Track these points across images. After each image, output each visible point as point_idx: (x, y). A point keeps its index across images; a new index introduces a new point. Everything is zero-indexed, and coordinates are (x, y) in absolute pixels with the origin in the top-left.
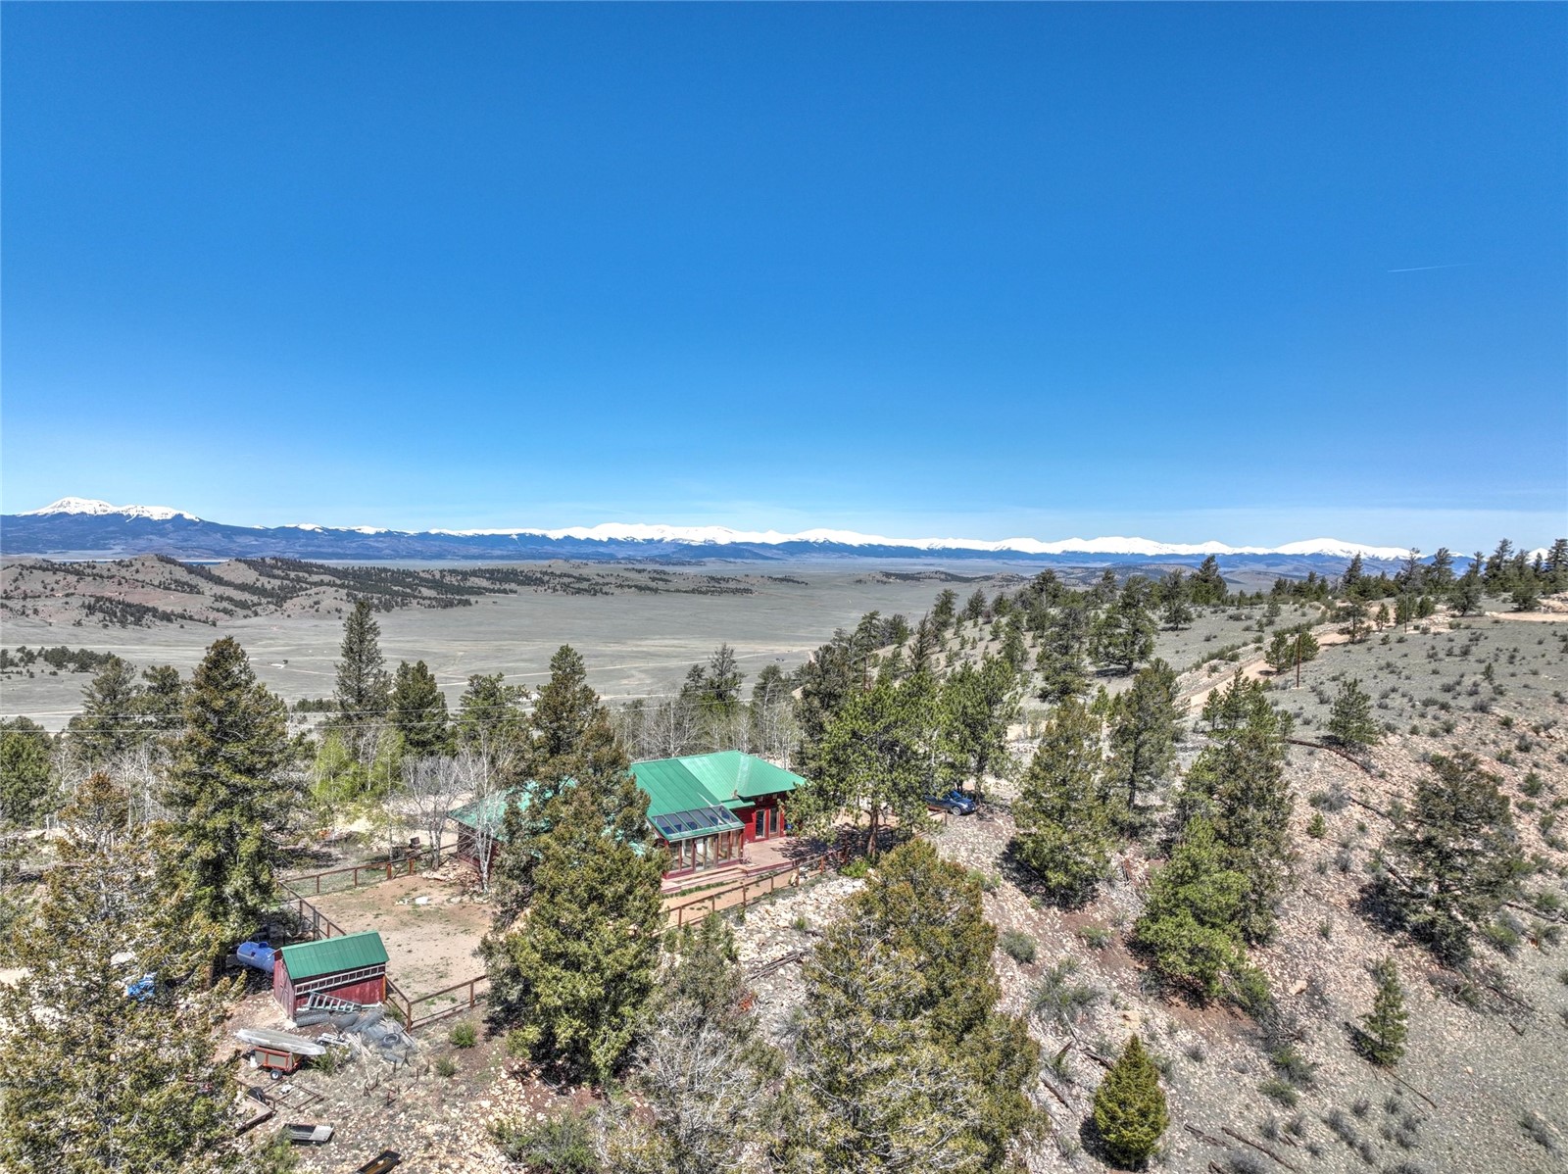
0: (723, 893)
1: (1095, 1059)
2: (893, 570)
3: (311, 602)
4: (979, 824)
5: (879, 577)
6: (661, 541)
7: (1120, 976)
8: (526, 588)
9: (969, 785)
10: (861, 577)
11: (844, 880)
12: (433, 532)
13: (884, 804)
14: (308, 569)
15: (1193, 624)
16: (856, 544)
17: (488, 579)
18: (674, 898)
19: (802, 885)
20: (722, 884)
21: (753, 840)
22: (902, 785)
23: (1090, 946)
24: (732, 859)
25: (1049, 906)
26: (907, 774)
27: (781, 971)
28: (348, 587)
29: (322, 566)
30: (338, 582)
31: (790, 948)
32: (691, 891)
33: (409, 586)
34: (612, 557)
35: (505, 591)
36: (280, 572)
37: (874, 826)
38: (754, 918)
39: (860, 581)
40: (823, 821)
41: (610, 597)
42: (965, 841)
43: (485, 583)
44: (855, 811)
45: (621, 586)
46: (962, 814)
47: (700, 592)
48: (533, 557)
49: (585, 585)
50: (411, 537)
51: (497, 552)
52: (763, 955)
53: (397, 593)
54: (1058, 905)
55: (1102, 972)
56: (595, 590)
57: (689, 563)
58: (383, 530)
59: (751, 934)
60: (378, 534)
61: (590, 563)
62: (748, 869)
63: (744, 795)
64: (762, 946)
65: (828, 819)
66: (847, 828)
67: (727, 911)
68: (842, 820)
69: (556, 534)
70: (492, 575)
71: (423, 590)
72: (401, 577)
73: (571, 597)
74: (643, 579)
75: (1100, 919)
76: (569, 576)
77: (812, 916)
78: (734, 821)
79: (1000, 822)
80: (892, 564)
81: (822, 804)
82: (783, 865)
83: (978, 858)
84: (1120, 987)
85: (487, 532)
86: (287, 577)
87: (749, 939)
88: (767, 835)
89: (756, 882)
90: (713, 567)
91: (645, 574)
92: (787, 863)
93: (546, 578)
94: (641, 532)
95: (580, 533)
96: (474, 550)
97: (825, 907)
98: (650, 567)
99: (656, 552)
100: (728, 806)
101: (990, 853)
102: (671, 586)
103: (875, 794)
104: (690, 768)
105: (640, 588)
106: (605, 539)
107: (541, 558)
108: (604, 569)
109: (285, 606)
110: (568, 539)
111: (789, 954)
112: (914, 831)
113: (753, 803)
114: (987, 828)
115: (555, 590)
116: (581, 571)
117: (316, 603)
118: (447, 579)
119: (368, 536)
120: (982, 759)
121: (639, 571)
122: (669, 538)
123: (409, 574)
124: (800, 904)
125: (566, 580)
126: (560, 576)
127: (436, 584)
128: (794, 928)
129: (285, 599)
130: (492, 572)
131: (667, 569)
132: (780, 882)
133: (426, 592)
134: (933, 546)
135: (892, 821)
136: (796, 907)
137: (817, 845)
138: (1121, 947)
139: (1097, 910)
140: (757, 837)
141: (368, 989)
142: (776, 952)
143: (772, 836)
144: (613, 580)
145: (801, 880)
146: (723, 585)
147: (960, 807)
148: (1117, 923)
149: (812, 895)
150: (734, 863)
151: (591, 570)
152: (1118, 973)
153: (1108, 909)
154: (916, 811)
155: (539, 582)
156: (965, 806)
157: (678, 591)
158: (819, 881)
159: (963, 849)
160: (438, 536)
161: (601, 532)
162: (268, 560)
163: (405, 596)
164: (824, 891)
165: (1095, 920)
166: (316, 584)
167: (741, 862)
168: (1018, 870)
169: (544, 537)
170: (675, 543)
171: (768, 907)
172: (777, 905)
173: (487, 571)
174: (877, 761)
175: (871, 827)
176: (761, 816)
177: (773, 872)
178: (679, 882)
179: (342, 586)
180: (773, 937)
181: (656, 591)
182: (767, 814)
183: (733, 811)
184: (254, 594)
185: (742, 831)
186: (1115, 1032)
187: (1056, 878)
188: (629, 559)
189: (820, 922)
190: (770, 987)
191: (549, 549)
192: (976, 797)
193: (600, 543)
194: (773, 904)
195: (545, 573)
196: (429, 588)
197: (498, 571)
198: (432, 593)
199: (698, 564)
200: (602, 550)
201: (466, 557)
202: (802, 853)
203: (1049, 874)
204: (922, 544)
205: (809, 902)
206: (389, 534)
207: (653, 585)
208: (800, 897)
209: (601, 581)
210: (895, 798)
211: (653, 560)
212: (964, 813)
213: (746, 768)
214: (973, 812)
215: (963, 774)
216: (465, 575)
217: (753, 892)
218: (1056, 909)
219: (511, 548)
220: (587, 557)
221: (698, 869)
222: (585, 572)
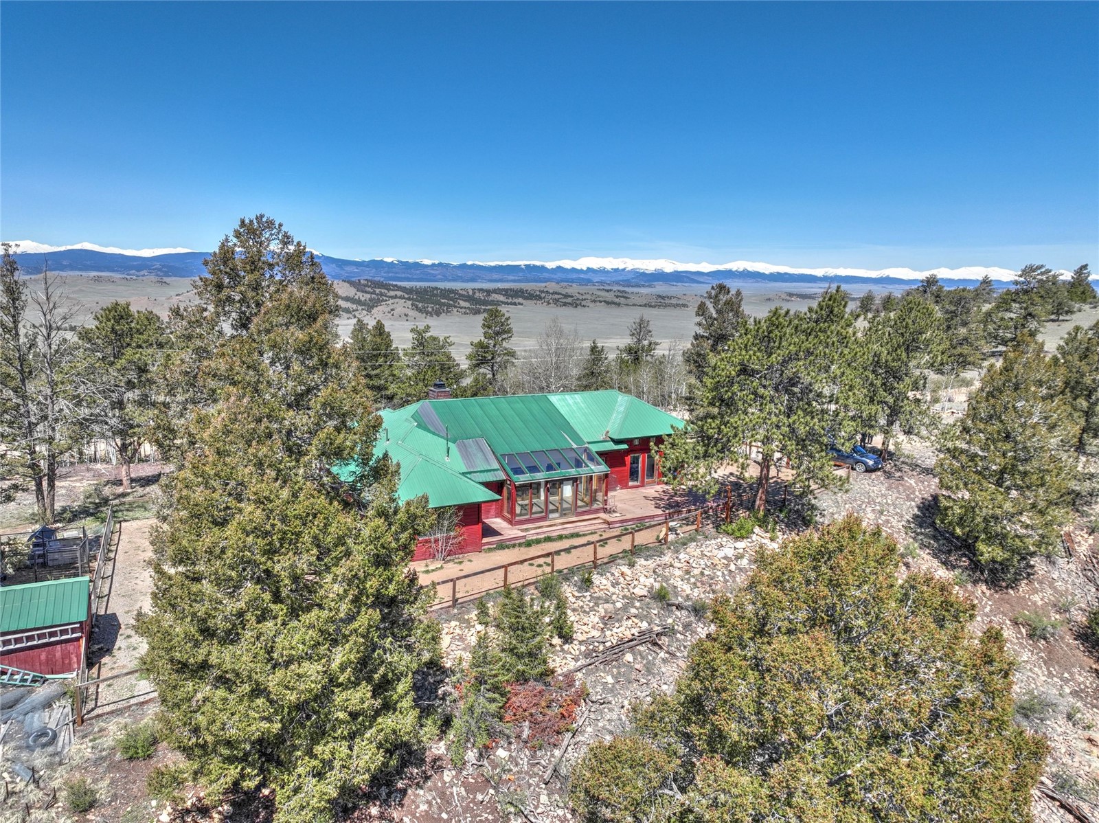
0: (576, 547)
1: (1053, 799)
2: (795, 291)
3: (389, 309)
4: (887, 483)
5: (784, 296)
6: (624, 269)
7: (1073, 680)
8: (529, 302)
9: (877, 441)
10: (770, 296)
11: (724, 539)
12: (469, 263)
13: (777, 455)
14: (388, 287)
15: (1074, 316)
16: (767, 272)
17: (504, 295)
18: (517, 549)
19: (672, 543)
20: (577, 535)
21: (626, 486)
22: (802, 431)
23: (1031, 636)
24: (595, 506)
25: (975, 582)
26: (808, 418)
27: (629, 657)
28: (412, 299)
29: (396, 286)
30: (406, 296)
31: (644, 625)
32: (538, 542)
33: (452, 299)
34: (589, 281)
35: (515, 304)
36: (369, 289)
37: (763, 480)
38: (604, 582)
39: (769, 299)
40: (702, 471)
41: (586, 309)
42: (871, 502)
43: (502, 298)
44: (741, 460)
45: (594, 301)
46: (867, 471)
47: (651, 306)
48: (536, 281)
49: (569, 300)
50: (455, 267)
51: (511, 278)
52: (608, 633)
53: (444, 304)
54: (986, 582)
55: (1050, 672)
56: (576, 304)
57: (643, 286)
58: (437, 262)
59: (597, 604)
60: (433, 265)
61: (574, 285)
62: (611, 520)
63: (615, 437)
64: (608, 620)
65: (709, 468)
66: (732, 479)
67: (572, 571)
68: (724, 470)
69: (551, 265)
70: (506, 292)
71: (461, 302)
72: (447, 293)
73: (559, 308)
74: (610, 297)
75: (1040, 603)
76: (559, 294)
77: (679, 583)
78: (599, 464)
79: (912, 482)
80: (795, 287)
81: (701, 449)
82: (653, 517)
83: (887, 521)
84: (1075, 694)
85: (505, 264)
86: (374, 293)
87: (592, 609)
88: (643, 481)
89: (620, 536)
90: (660, 288)
91: (612, 293)
92: (658, 516)
93: (543, 295)
94: (609, 263)
95: (567, 264)
96: (496, 276)
97: (696, 572)
98: (615, 288)
99: (621, 278)
100: (594, 448)
101: (902, 516)
102: (629, 302)
103: (767, 440)
104: (557, 405)
105: (608, 303)
106: (585, 269)
107: (541, 282)
108: (583, 289)
109: (373, 311)
110: (559, 268)
111: (642, 633)
112: (814, 487)
113: (625, 446)
114: (897, 488)
115: (549, 303)
116: (567, 290)
117: (392, 310)
118: (477, 295)
119: (427, 266)
120: (894, 413)
121: (608, 291)
122: (630, 267)
123: (452, 291)
124: (665, 566)
125: (557, 296)
126: (552, 294)
127: (469, 298)
128: (653, 598)
129: (372, 307)
130: (506, 290)
131: (627, 289)
132: (643, 538)
133: (463, 304)
134: (828, 274)
135: (787, 475)
136: (659, 571)
137: (695, 497)
138: (1069, 639)
139: (1035, 591)
140: (631, 484)
141: (58, 654)
142: (625, 630)
143: (649, 484)
144: (588, 297)
145: (671, 537)
146: (667, 301)
147: (865, 464)
148: (1063, 610)
149: (682, 556)
150: (597, 511)
151: (574, 290)
152: (1072, 674)
153: (1050, 591)
154: (818, 464)
155: (539, 298)
156: (871, 463)
157: (635, 305)
158: (693, 540)
159: (869, 509)
160: (472, 266)
161: (583, 263)
162: (362, 282)
163: (449, 306)
164: (697, 552)
165: (1034, 603)
166: (392, 297)
167: (605, 511)
168: (935, 538)
169: (543, 267)
170: (634, 271)
171: (625, 569)
172: (637, 567)
173: (504, 290)
174: (772, 401)
175: (760, 479)
176: (635, 461)
177: (641, 523)
178: (527, 530)
179: (409, 299)
180: (625, 608)
181: (619, 305)
182: (642, 459)
183: (601, 454)
184: (354, 303)
185: (606, 476)
186: (1077, 759)
187: (987, 551)
188: (601, 283)
189: (688, 591)
190: (610, 679)
191: (546, 275)
192: (883, 455)
193: (581, 271)
194: (632, 565)
195: (542, 292)
196: (465, 301)
197: (511, 290)
198: (467, 304)
199: (649, 286)
200: (582, 276)
201: (491, 281)
202: (677, 504)
203: (981, 547)
204: (819, 272)
205: (677, 565)
206: (440, 264)
207: (617, 300)
208: (667, 558)
209: (581, 297)
210: (791, 446)
211: (618, 283)
212: (869, 470)
213: (622, 409)
214: (879, 469)
215: (872, 427)
216: (489, 292)
217: (612, 548)
218: (984, 587)
219: (521, 274)
220: (572, 281)
221: (551, 516)
222: (569, 291)
